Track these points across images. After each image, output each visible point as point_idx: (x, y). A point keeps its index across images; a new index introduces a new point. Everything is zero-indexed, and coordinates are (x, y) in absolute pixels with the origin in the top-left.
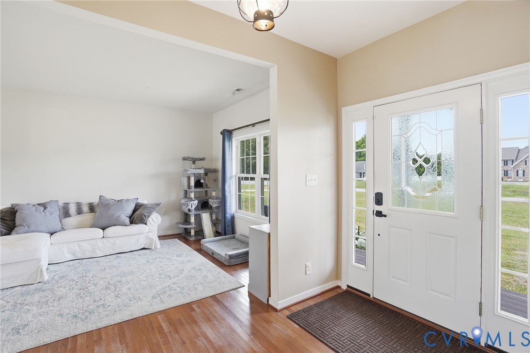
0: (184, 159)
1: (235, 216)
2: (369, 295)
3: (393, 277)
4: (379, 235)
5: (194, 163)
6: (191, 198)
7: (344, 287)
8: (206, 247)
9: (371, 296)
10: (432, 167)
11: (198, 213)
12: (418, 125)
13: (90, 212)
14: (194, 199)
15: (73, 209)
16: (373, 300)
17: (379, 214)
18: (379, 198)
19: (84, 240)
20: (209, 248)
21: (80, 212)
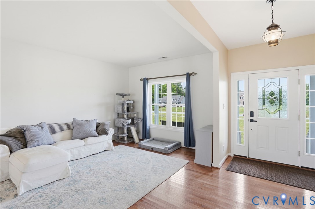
0: (117, 94)
1: (150, 127)
2: (247, 157)
3: (259, 147)
4: (252, 130)
5: (123, 97)
6: (125, 118)
7: (232, 156)
8: (144, 145)
9: (248, 157)
10: (277, 100)
11: (129, 127)
12: (271, 83)
13: (68, 129)
14: (126, 118)
15: (57, 128)
16: (249, 159)
17: (252, 121)
18: (252, 114)
19: (74, 148)
20: (146, 146)
21: (62, 130)
